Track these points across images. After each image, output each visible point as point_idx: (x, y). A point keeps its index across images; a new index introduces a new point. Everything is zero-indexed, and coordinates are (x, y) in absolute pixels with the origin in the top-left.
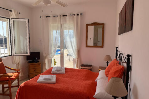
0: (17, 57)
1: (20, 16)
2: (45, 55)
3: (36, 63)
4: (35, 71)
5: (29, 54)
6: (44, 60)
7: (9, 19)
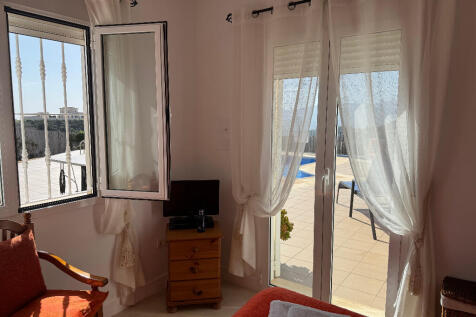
0: (116, 203)
1: (133, 13)
2: (239, 198)
3: (201, 231)
4: (192, 270)
5: (162, 194)
6: (236, 220)
7: (87, 29)
